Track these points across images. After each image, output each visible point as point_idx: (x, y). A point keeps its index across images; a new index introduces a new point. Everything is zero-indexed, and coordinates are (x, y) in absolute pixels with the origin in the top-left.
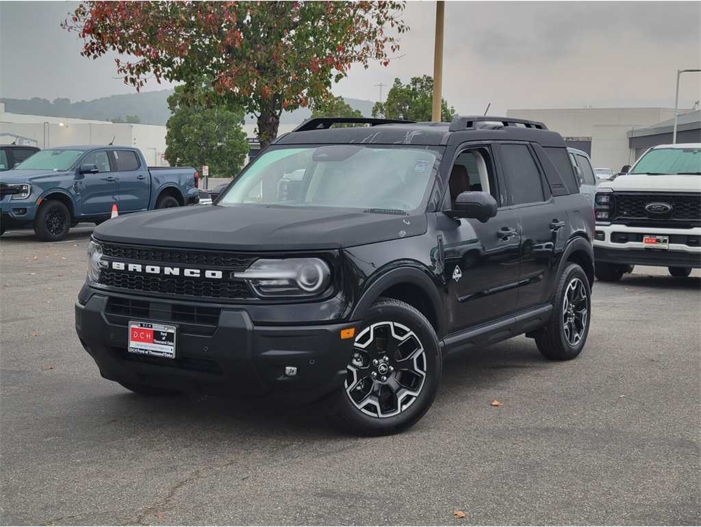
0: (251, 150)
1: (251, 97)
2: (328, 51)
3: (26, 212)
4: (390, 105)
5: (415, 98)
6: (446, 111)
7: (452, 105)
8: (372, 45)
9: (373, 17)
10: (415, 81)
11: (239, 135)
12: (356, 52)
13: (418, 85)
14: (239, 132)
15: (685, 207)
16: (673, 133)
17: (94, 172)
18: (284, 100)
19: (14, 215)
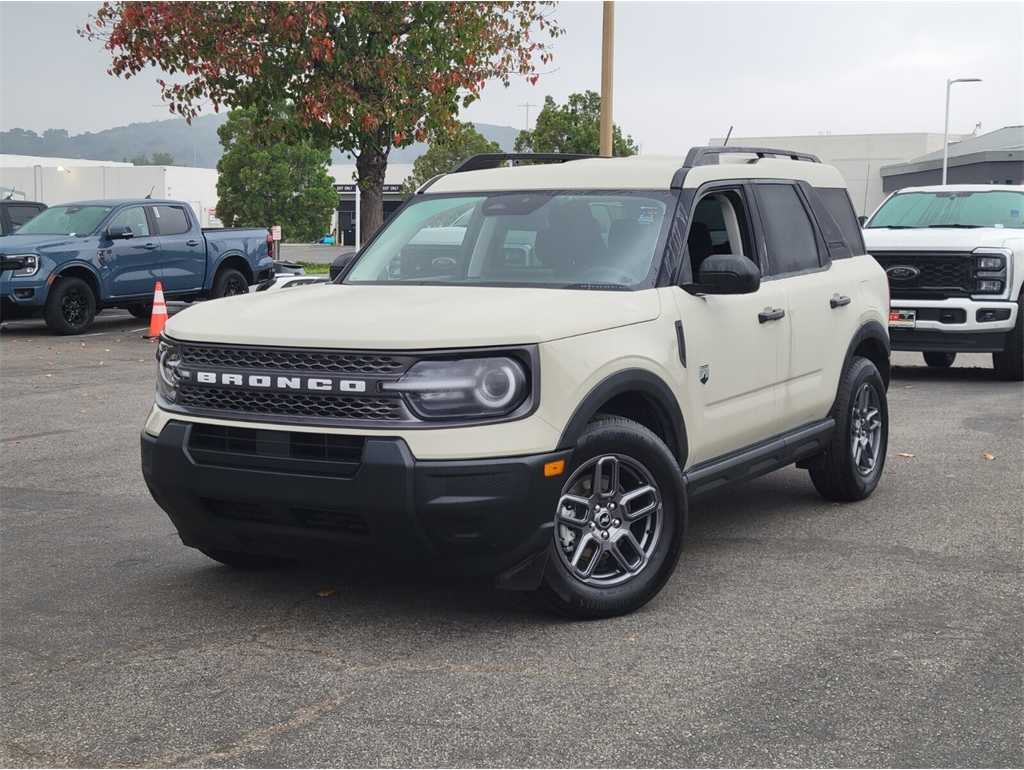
0: (341, 202)
1: (347, 128)
2: (453, 64)
3: (33, 294)
4: (540, 135)
5: (576, 124)
6: (620, 140)
7: (627, 134)
8: (515, 55)
9: (514, 17)
10: (575, 99)
11: (325, 182)
12: (491, 63)
13: (579, 106)
14: (324, 176)
15: (937, 271)
16: (941, 169)
17: (127, 237)
18: (393, 132)
19: (16, 298)
